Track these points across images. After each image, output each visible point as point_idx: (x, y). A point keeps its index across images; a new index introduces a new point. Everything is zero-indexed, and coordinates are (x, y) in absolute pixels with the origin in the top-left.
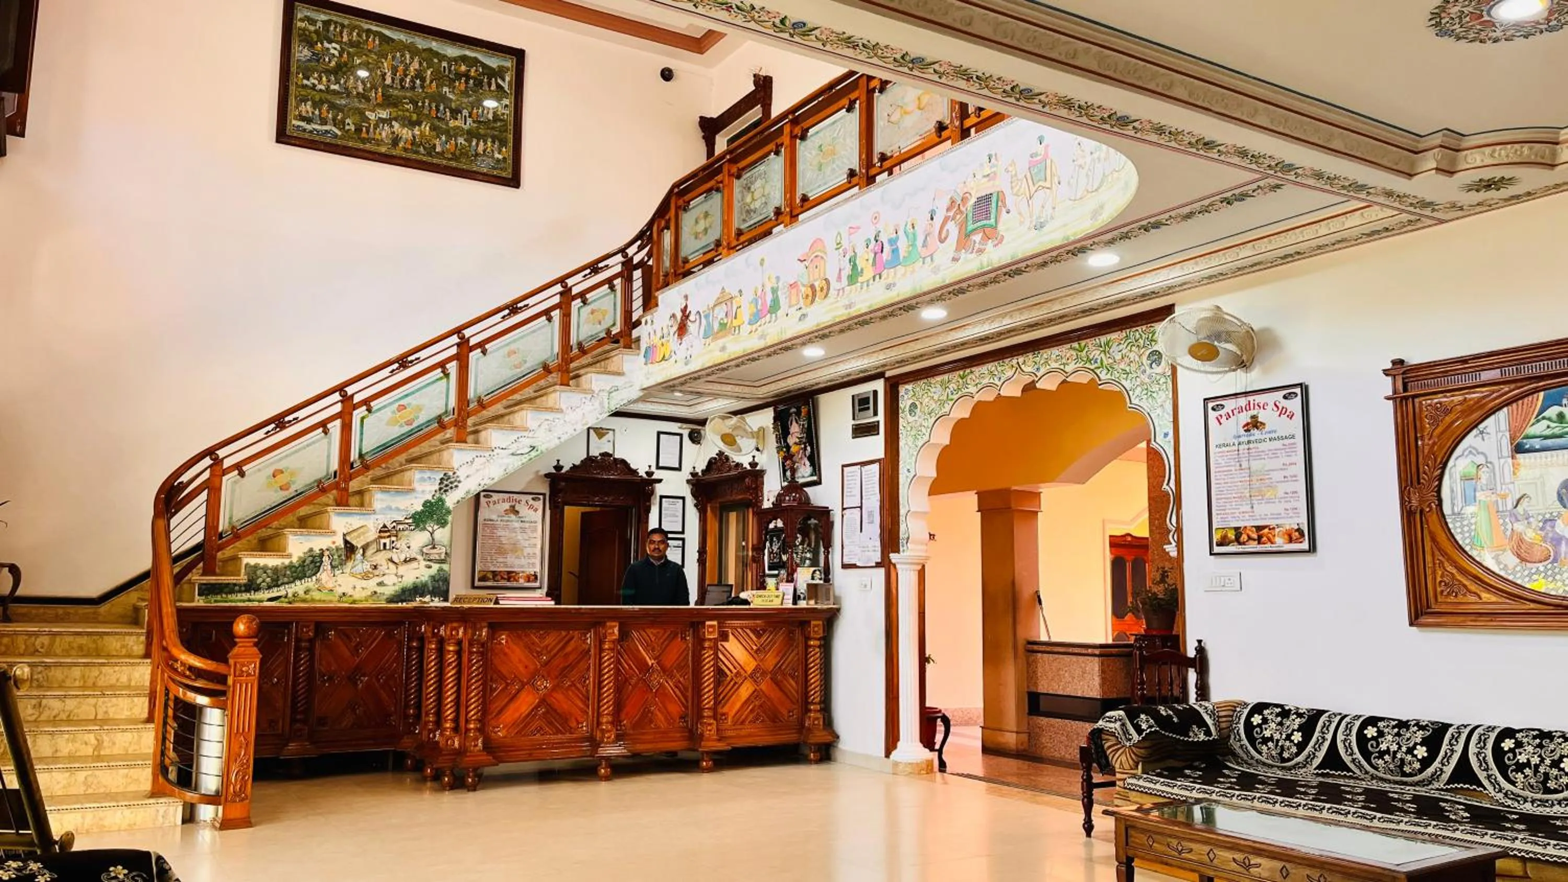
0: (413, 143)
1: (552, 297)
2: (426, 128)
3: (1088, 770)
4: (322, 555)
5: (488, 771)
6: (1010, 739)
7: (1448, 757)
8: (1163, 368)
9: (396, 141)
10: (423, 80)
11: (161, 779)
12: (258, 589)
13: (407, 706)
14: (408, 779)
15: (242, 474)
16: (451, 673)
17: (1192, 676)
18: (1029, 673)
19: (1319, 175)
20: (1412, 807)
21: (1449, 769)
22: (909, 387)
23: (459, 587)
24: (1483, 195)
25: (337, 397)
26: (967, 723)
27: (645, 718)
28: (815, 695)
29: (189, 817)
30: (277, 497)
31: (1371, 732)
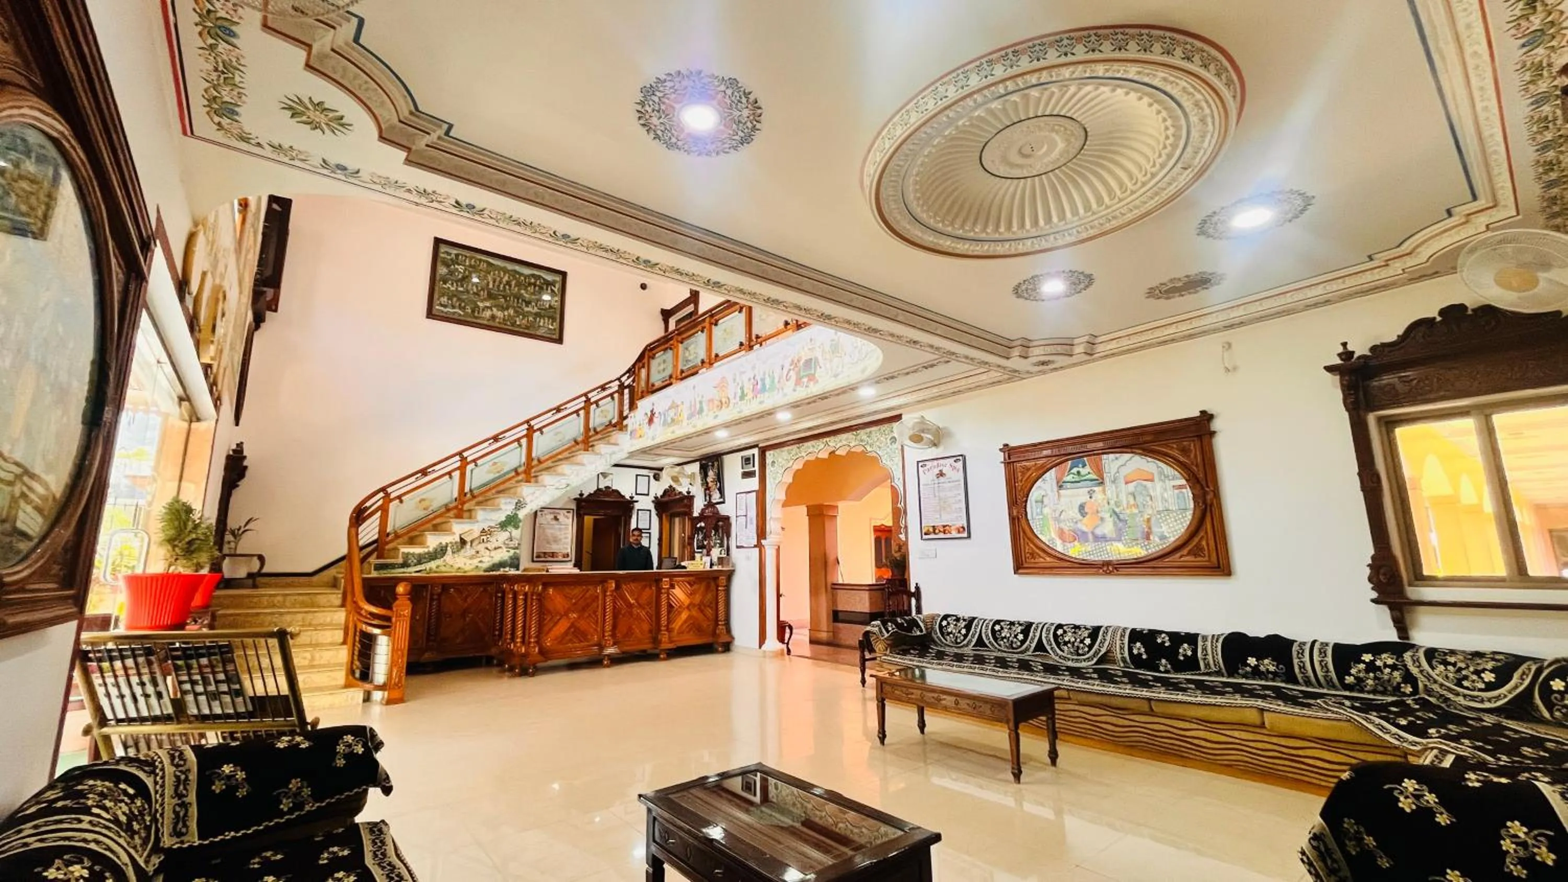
0: (504, 320)
1: (580, 403)
2: (511, 312)
3: (863, 652)
4: (447, 544)
5: (539, 665)
6: (824, 636)
7: (1033, 639)
8: (897, 446)
9: (493, 317)
10: (510, 286)
11: (351, 677)
12: (409, 566)
13: (494, 630)
14: (495, 670)
15: (401, 502)
16: (520, 611)
17: (913, 601)
18: (834, 601)
19: (967, 357)
20: (1016, 665)
21: (1033, 645)
22: (771, 452)
23: (525, 563)
24: (1041, 368)
25: (458, 458)
26: (802, 627)
27: (629, 632)
28: (721, 616)
29: (367, 699)
30: (422, 514)
31: (997, 627)
